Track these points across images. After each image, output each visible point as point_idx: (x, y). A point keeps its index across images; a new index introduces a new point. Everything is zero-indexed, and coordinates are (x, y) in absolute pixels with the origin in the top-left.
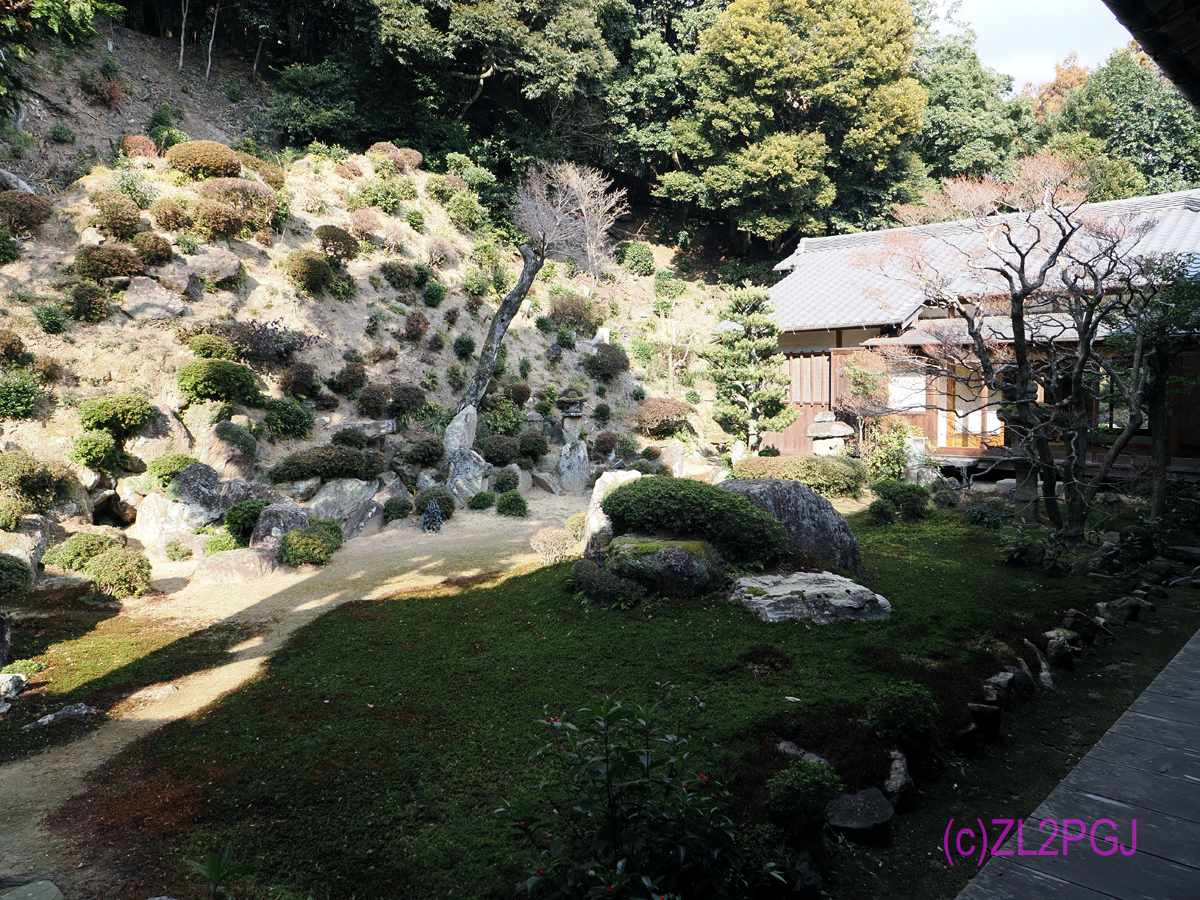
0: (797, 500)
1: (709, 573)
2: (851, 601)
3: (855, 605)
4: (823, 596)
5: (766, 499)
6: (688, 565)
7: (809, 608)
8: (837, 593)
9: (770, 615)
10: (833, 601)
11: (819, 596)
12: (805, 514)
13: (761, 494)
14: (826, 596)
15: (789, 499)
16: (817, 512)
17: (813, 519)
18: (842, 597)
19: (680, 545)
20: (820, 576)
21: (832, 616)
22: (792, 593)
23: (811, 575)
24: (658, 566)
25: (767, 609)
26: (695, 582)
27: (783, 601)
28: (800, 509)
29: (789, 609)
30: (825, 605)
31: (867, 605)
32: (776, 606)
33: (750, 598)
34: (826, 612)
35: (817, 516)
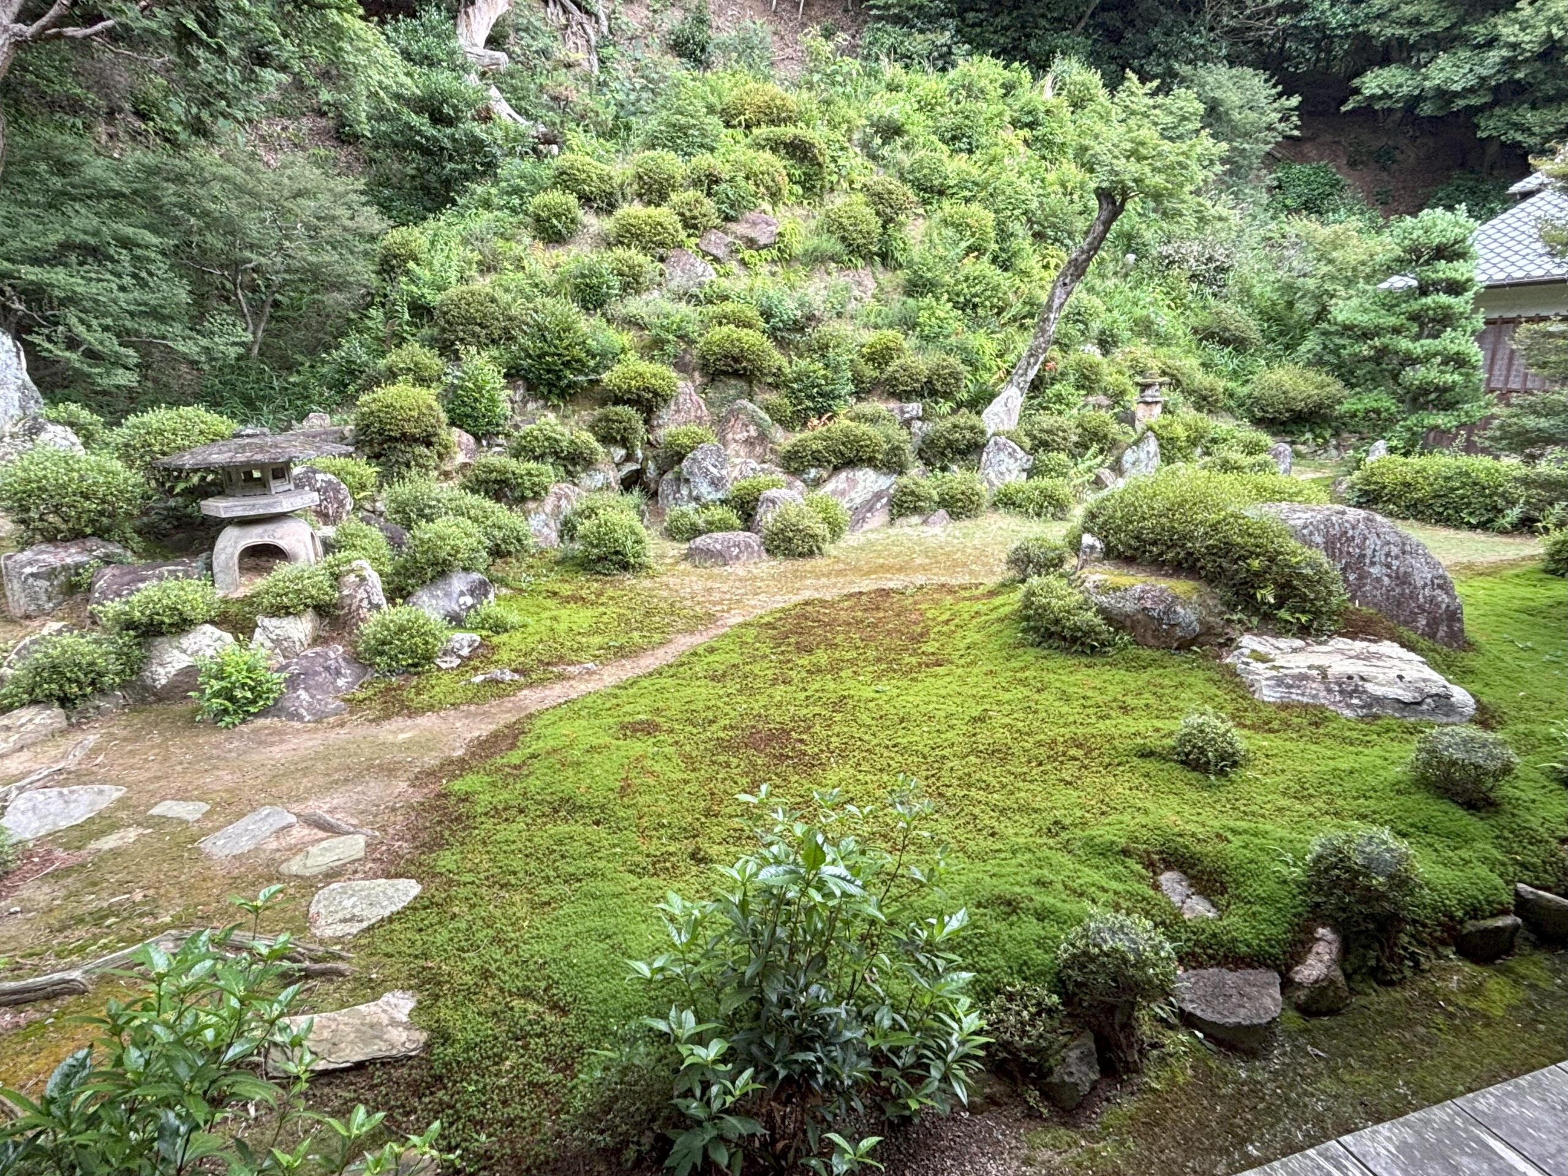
0: (1365, 539)
1: (1201, 623)
2: (1400, 692)
3: (1407, 697)
4: (1356, 678)
5: (1311, 534)
6: (1169, 610)
7: (1329, 691)
8: (1381, 677)
9: (1265, 691)
10: (1370, 687)
11: (1350, 678)
12: (1376, 559)
13: (1305, 527)
14: (1362, 678)
15: (1353, 537)
16: (1397, 557)
17: (1389, 566)
18: (1390, 684)
19: (1164, 583)
20: (1373, 648)
21: (1362, 707)
22: (1310, 667)
23: (1359, 645)
24: (1130, 607)
25: (1264, 683)
26: (1179, 633)
27: (1293, 677)
28: (1369, 552)
29: (1299, 687)
30: (1355, 691)
31: (1429, 700)
32: (1280, 682)
33: (1247, 664)
34: (1355, 701)
35: (1395, 563)
